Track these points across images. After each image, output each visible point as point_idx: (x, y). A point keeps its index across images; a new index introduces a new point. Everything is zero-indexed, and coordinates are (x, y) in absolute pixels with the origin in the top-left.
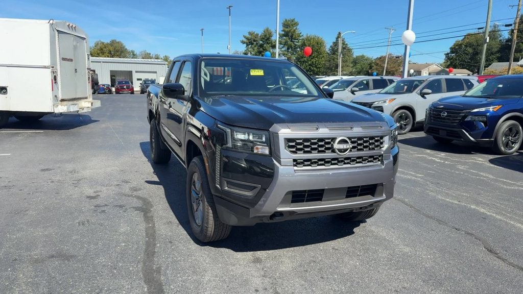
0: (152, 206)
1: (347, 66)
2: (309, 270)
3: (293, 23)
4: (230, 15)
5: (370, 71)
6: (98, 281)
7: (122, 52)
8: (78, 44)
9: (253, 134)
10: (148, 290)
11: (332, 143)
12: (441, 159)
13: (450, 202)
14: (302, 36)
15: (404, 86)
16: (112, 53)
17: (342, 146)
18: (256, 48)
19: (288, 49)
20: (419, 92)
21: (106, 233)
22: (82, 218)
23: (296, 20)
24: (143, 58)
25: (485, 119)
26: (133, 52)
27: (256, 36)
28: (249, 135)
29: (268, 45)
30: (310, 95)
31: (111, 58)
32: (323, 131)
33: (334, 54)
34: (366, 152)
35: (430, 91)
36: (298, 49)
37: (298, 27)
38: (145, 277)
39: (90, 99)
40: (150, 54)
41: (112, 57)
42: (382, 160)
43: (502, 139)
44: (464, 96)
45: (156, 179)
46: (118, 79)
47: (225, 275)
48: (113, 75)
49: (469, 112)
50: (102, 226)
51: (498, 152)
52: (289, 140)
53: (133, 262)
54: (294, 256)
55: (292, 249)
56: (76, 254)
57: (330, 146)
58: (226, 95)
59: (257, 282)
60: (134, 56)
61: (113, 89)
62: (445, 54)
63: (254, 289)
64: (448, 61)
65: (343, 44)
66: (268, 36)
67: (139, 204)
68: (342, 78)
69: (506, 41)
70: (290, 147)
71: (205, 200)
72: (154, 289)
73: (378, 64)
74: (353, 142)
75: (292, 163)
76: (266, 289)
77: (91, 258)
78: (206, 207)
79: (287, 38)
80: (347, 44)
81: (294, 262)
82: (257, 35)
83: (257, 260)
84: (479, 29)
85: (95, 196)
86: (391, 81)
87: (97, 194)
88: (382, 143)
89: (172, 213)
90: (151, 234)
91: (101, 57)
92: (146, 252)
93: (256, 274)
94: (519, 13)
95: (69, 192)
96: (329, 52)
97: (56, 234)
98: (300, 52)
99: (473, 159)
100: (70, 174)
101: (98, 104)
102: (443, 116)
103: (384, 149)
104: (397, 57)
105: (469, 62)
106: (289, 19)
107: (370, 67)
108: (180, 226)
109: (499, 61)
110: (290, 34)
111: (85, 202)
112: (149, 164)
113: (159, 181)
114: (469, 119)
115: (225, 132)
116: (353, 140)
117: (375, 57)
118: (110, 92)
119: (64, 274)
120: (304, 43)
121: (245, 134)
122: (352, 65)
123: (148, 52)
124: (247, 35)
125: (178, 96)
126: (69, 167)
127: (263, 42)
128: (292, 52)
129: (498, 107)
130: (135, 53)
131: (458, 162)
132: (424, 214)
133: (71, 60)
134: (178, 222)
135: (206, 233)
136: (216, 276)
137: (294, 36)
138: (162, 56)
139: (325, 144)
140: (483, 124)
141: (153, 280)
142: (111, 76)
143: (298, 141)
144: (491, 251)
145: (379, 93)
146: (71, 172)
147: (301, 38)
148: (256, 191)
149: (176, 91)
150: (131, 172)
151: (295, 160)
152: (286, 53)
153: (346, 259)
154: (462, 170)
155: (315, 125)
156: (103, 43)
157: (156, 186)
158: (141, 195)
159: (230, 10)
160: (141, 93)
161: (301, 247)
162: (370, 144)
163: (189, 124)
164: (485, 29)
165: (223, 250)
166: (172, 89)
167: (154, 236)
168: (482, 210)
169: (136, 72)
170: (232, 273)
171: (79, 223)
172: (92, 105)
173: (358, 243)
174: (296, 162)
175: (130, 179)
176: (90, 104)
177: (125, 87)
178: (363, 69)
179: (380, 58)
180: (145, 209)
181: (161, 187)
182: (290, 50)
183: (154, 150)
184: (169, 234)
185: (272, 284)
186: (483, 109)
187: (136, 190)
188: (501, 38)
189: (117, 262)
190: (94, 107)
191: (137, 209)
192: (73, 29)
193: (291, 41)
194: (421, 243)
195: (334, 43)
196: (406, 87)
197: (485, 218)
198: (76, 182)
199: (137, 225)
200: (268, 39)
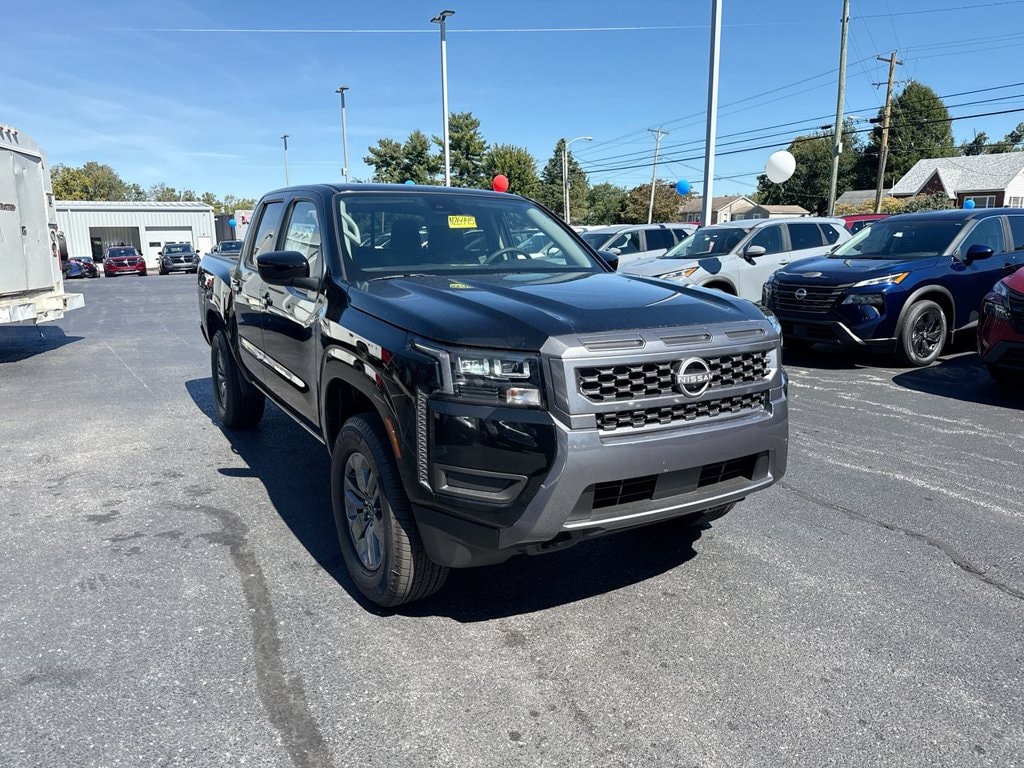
0: (245, 529)
1: (579, 206)
2: (632, 650)
3: (468, 122)
4: (343, 106)
5: (622, 216)
6: (157, 732)
7: (112, 188)
8: (25, 171)
9: (502, 363)
10: (283, 741)
11: (672, 372)
12: (804, 381)
13: (853, 471)
14: (488, 148)
15: (709, 242)
16: (91, 190)
17: (694, 378)
18: (396, 173)
19: (461, 174)
20: (741, 251)
21: (154, 606)
22: (86, 572)
23: (473, 117)
24: (160, 200)
25: (880, 300)
26: (136, 187)
27: (396, 149)
28: (491, 365)
29: (421, 167)
30: (573, 267)
31: (91, 202)
32: (654, 347)
33: (552, 182)
34: (738, 387)
35: (762, 249)
36: (482, 175)
37: (479, 130)
38: (271, 709)
39: (60, 291)
40: (173, 191)
41: (91, 199)
42: (767, 400)
43: (911, 338)
44: (832, 257)
45: (239, 463)
46: (110, 245)
47: (454, 683)
48: (97, 237)
49: (849, 287)
50: (139, 587)
51: (905, 362)
52: (583, 372)
53: (233, 672)
54: (590, 619)
55: (580, 603)
56: (88, 666)
57: (668, 378)
58: (406, 274)
59: (529, 692)
60: (140, 195)
61: (100, 267)
62: (758, 178)
63: (527, 711)
64: (764, 191)
65: (570, 162)
66: (419, 148)
67: (214, 525)
68: (585, 230)
69: (866, 151)
70: (587, 386)
71: (392, 514)
72: (298, 737)
73: (636, 200)
74: (713, 368)
75: (595, 422)
76: (554, 708)
77: (127, 673)
78: (394, 530)
79: (458, 151)
80: (576, 163)
81: (594, 635)
82: (398, 146)
83: (514, 639)
84: (823, 128)
85: (108, 515)
86: (681, 235)
87: (112, 508)
88: (764, 365)
89: (297, 542)
90: (259, 596)
91: (65, 199)
92: (256, 642)
93: (520, 672)
94: (890, 97)
95: (42, 509)
96: (542, 179)
97: (31, 618)
98: (486, 180)
99: (864, 378)
100: (38, 466)
101: (78, 301)
102: (799, 296)
103: (769, 377)
104: (671, 187)
105: (802, 192)
106: (460, 114)
107: (622, 207)
108: (322, 572)
109: (855, 189)
110: (464, 144)
111: (87, 531)
112: (217, 430)
113: (247, 467)
114: (849, 301)
115: (437, 360)
116: (712, 362)
117: (630, 188)
118: (93, 273)
119: (68, 724)
120: (493, 161)
121: (481, 363)
122: (587, 204)
123: (170, 187)
124: (377, 147)
125: (296, 279)
126: (31, 448)
127: (411, 160)
128: (469, 179)
129: (902, 276)
130: (141, 190)
131: (837, 386)
132: (815, 500)
133: (12, 208)
134: (314, 562)
135: (395, 587)
136: (435, 688)
137: (472, 149)
138: (199, 195)
139: (657, 375)
140: (876, 309)
141: (291, 714)
142: (93, 239)
143: (603, 372)
144: (968, 569)
145: (664, 257)
146: (39, 461)
147: (485, 152)
148: (518, 488)
149: (287, 268)
150: (180, 451)
151: (599, 416)
152: (458, 182)
153: (699, 616)
154: (850, 402)
155: (634, 334)
156: (68, 170)
157: (243, 479)
158: (214, 504)
159: (343, 95)
160: (161, 274)
161: (598, 597)
162: (746, 369)
163: (329, 342)
164: (833, 128)
165: (432, 620)
166: (278, 263)
167: (266, 601)
168: (919, 483)
169: (148, 229)
170: (467, 677)
171: (81, 585)
172: (65, 305)
173: (710, 576)
174: (603, 420)
175: (181, 468)
176: (61, 302)
177: (126, 262)
178: (608, 211)
179: (640, 189)
180: (231, 536)
181: (256, 482)
182: (465, 177)
183: (224, 400)
184: (301, 593)
185: (563, 692)
186: (875, 281)
187: (200, 494)
188: (857, 146)
189: (195, 677)
190: (68, 309)
191: (212, 538)
192: (12, 137)
193: (467, 158)
194: (833, 564)
195: (551, 161)
196: (712, 244)
197: (930, 498)
198: (56, 483)
199: (223, 577)
200: (420, 154)
